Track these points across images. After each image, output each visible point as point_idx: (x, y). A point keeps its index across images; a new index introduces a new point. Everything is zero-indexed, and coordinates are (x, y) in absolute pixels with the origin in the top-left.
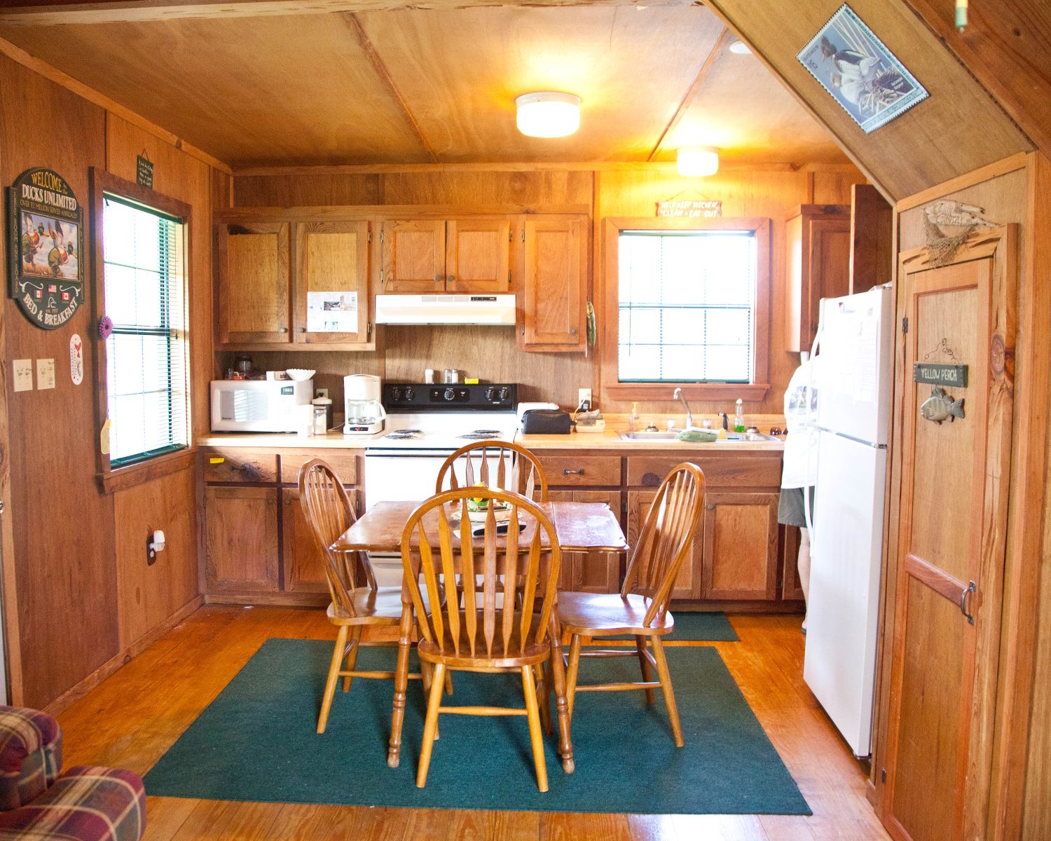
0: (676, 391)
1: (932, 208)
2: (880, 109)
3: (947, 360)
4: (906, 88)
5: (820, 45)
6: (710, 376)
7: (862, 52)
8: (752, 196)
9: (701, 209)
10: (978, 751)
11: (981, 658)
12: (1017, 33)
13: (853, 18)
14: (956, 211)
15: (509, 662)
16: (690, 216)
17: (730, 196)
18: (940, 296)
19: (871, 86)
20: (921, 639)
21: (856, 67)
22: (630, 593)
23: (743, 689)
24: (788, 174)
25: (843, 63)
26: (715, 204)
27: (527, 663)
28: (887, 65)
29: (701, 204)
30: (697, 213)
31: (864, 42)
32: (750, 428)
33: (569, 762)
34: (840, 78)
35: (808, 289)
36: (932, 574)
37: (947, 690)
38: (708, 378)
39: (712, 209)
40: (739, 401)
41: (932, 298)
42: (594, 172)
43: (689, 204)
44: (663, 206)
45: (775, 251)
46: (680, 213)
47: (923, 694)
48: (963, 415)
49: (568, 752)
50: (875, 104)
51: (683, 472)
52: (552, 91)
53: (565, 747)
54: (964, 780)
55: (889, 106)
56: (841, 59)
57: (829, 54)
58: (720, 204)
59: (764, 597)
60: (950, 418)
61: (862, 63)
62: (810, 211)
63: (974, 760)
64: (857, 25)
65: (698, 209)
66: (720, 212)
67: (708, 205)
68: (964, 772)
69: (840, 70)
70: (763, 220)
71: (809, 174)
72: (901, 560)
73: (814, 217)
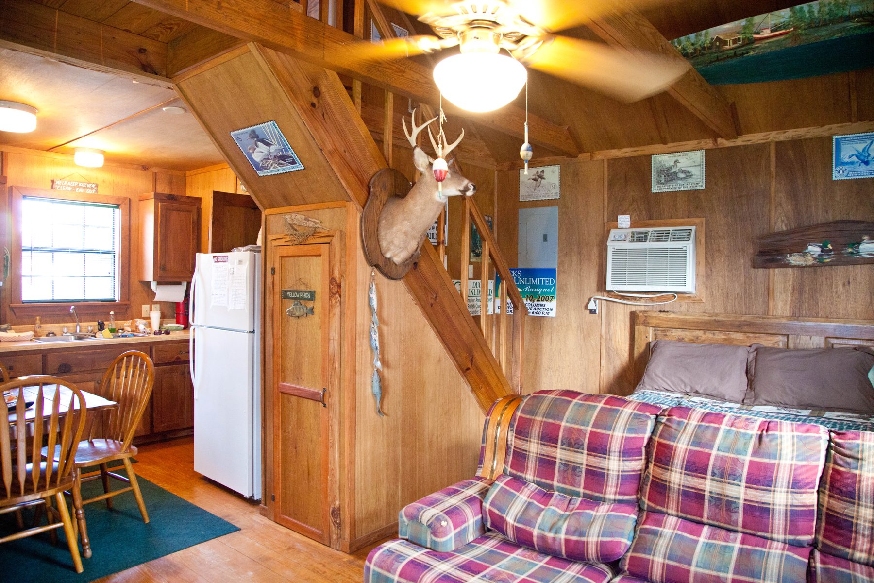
0: (72, 307)
1: (290, 216)
2: (274, 168)
3: (303, 288)
4: (293, 163)
5: (249, 132)
6: (89, 297)
7: (274, 142)
8: (118, 183)
9: (84, 188)
10: (334, 462)
11: (332, 421)
12: (345, 152)
13: (276, 127)
14: (305, 219)
15: (50, 493)
16: (77, 191)
17: (104, 181)
18: (296, 258)
19: (273, 157)
20: (292, 423)
21: (268, 147)
22: (94, 438)
23: (160, 485)
24: (141, 172)
25: (260, 144)
26: (93, 186)
27: (59, 491)
28: (286, 150)
29: (84, 185)
30: (81, 190)
31: (277, 139)
32: (119, 329)
33: (88, 551)
34: (255, 149)
35: (157, 244)
36: (298, 389)
37: (311, 441)
38: (87, 298)
39: (92, 188)
40: (112, 313)
41: (291, 259)
42: (2, 152)
43: (76, 183)
44: (58, 182)
45: (132, 218)
46: (70, 189)
47: (296, 448)
48: (313, 313)
49: (87, 544)
50: (272, 165)
51: (129, 356)
52: (16, 102)
53: (84, 542)
54: (327, 479)
55: (279, 168)
56: (260, 142)
57: (253, 138)
58: (97, 186)
59: (143, 434)
60: (305, 316)
61: (272, 147)
62: (158, 197)
63: (332, 467)
64: (277, 131)
65: (82, 187)
66: (97, 191)
67: (89, 186)
68: (327, 474)
69: (257, 146)
70: (125, 198)
71: (153, 173)
72: (276, 386)
73: (162, 200)
